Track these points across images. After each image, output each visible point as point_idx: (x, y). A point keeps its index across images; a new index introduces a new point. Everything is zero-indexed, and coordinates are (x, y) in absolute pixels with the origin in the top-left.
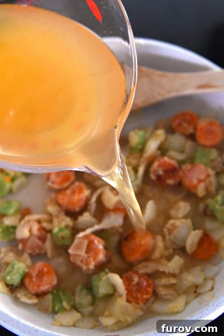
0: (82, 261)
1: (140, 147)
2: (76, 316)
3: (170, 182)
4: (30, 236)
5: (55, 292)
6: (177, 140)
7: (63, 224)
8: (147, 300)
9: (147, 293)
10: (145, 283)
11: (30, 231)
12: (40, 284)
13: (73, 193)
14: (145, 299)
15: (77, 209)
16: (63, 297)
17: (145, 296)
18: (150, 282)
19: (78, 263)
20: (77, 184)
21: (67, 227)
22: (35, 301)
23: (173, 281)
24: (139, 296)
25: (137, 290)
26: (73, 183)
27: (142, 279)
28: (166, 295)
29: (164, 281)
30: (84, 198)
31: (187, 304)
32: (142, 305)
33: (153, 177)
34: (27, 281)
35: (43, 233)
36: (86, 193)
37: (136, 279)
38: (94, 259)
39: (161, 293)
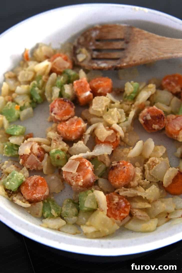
0: (72, 178)
1: (133, 95)
2: (61, 222)
3: (156, 127)
4: (30, 154)
5: (46, 201)
6: (165, 95)
7: (60, 148)
8: (124, 218)
9: (125, 212)
10: (123, 204)
11: (31, 149)
12: (34, 192)
13: (72, 124)
14: (122, 216)
15: (74, 138)
16: (52, 206)
17: (122, 214)
18: (128, 204)
19: (69, 178)
20: (76, 117)
21: (63, 150)
22: (28, 205)
23: (148, 206)
24: (117, 213)
25: (116, 208)
26: (72, 117)
27: (121, 201)
28: (140, 216)
29: (141, 205)
30: (80, 130)
31: (158, 226)
32: (119, 221)
33: (141, 120)
34: (23, 189)
35: (42, 153)
36: (83, 125)
37: (116, 199)
38: (84, 177)
39: (137, 214)
